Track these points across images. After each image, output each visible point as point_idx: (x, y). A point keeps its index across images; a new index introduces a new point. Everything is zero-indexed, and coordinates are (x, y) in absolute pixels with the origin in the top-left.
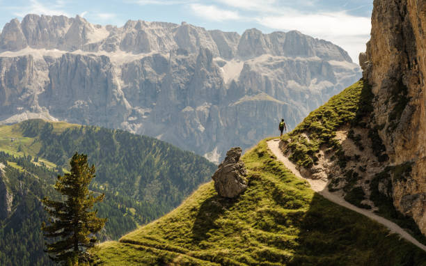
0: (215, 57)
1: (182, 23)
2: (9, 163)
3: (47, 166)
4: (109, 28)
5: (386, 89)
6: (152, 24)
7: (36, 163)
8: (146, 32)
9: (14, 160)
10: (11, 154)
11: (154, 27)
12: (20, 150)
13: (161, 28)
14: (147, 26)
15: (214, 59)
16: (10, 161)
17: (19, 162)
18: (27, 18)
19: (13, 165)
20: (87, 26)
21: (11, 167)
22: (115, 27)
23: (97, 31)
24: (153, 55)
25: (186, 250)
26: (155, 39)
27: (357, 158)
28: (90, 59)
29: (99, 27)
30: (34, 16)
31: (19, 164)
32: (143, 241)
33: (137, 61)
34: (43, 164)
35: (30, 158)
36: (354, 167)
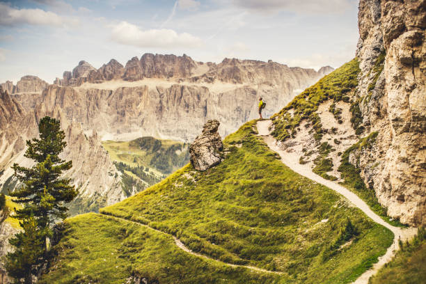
0: (295, 89)
1: (269, 61)
2: (125, 171)
3: (156, 175)
4: (209, 64)
6: (244, 61)
7: (146, 172)
8: (239, 68)
9: (129, 169)
10: (127, 164)
11: (246, 64)
12: (135, 161)
13: (251, 64)
14: (240, 63)
15: (294, 91)
16: (126, 170)
18: (145, 56)
19: (129, 173)
20: (191, 63)
21: (126, 175)
22: (215, 64)
23: (200, 67)
24: (244, 86)
25: (147, 220)
26: (246, 73)
27: (334, 130)
28: (193, 89)
29: (201, 63)
30: (151, 55)
31: (133, 172)
32: (118, 212)
33: (231, 91)
34: (152, 173)
35: (142, 168)
36: (330, 139)
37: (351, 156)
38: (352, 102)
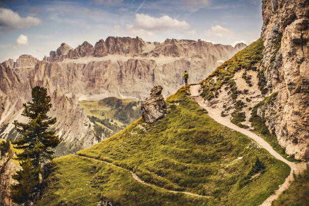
1: (199, 40)
2: (96, 122)
3: (118, 125)
4: (155, 43)
5: (271, 40)
6: (181, 41)
7: (112, 123)
8: (177, 45)
9: (99, 121)
10: (98, 117)
11: (182, 43)
12: (103, 115)
13: (186, 43)
14: (178, 42)
15: (217, 61)
17: (102, 122)
18: (108, 39)
19: (99, 124)
20: (142, 43)
21: (97, 125)
22: (159, 43)
23: (148, 46)
24: (181, 59)
25: (111, 159)
26: (182, 49)
27: (246, 92)
28: (144, 62)
29: (149, 43)
30: (113, 38)
32: (91, 154)
33: (171, 63)
34: (116, 123)
35: (108, 120)
37: (259, 110)
38: (258, 70)
